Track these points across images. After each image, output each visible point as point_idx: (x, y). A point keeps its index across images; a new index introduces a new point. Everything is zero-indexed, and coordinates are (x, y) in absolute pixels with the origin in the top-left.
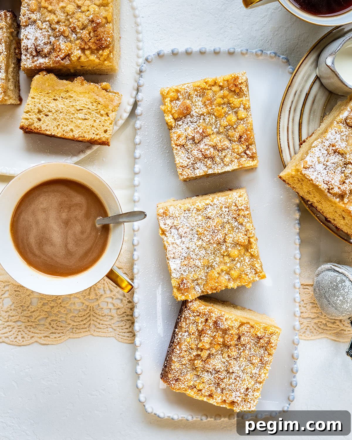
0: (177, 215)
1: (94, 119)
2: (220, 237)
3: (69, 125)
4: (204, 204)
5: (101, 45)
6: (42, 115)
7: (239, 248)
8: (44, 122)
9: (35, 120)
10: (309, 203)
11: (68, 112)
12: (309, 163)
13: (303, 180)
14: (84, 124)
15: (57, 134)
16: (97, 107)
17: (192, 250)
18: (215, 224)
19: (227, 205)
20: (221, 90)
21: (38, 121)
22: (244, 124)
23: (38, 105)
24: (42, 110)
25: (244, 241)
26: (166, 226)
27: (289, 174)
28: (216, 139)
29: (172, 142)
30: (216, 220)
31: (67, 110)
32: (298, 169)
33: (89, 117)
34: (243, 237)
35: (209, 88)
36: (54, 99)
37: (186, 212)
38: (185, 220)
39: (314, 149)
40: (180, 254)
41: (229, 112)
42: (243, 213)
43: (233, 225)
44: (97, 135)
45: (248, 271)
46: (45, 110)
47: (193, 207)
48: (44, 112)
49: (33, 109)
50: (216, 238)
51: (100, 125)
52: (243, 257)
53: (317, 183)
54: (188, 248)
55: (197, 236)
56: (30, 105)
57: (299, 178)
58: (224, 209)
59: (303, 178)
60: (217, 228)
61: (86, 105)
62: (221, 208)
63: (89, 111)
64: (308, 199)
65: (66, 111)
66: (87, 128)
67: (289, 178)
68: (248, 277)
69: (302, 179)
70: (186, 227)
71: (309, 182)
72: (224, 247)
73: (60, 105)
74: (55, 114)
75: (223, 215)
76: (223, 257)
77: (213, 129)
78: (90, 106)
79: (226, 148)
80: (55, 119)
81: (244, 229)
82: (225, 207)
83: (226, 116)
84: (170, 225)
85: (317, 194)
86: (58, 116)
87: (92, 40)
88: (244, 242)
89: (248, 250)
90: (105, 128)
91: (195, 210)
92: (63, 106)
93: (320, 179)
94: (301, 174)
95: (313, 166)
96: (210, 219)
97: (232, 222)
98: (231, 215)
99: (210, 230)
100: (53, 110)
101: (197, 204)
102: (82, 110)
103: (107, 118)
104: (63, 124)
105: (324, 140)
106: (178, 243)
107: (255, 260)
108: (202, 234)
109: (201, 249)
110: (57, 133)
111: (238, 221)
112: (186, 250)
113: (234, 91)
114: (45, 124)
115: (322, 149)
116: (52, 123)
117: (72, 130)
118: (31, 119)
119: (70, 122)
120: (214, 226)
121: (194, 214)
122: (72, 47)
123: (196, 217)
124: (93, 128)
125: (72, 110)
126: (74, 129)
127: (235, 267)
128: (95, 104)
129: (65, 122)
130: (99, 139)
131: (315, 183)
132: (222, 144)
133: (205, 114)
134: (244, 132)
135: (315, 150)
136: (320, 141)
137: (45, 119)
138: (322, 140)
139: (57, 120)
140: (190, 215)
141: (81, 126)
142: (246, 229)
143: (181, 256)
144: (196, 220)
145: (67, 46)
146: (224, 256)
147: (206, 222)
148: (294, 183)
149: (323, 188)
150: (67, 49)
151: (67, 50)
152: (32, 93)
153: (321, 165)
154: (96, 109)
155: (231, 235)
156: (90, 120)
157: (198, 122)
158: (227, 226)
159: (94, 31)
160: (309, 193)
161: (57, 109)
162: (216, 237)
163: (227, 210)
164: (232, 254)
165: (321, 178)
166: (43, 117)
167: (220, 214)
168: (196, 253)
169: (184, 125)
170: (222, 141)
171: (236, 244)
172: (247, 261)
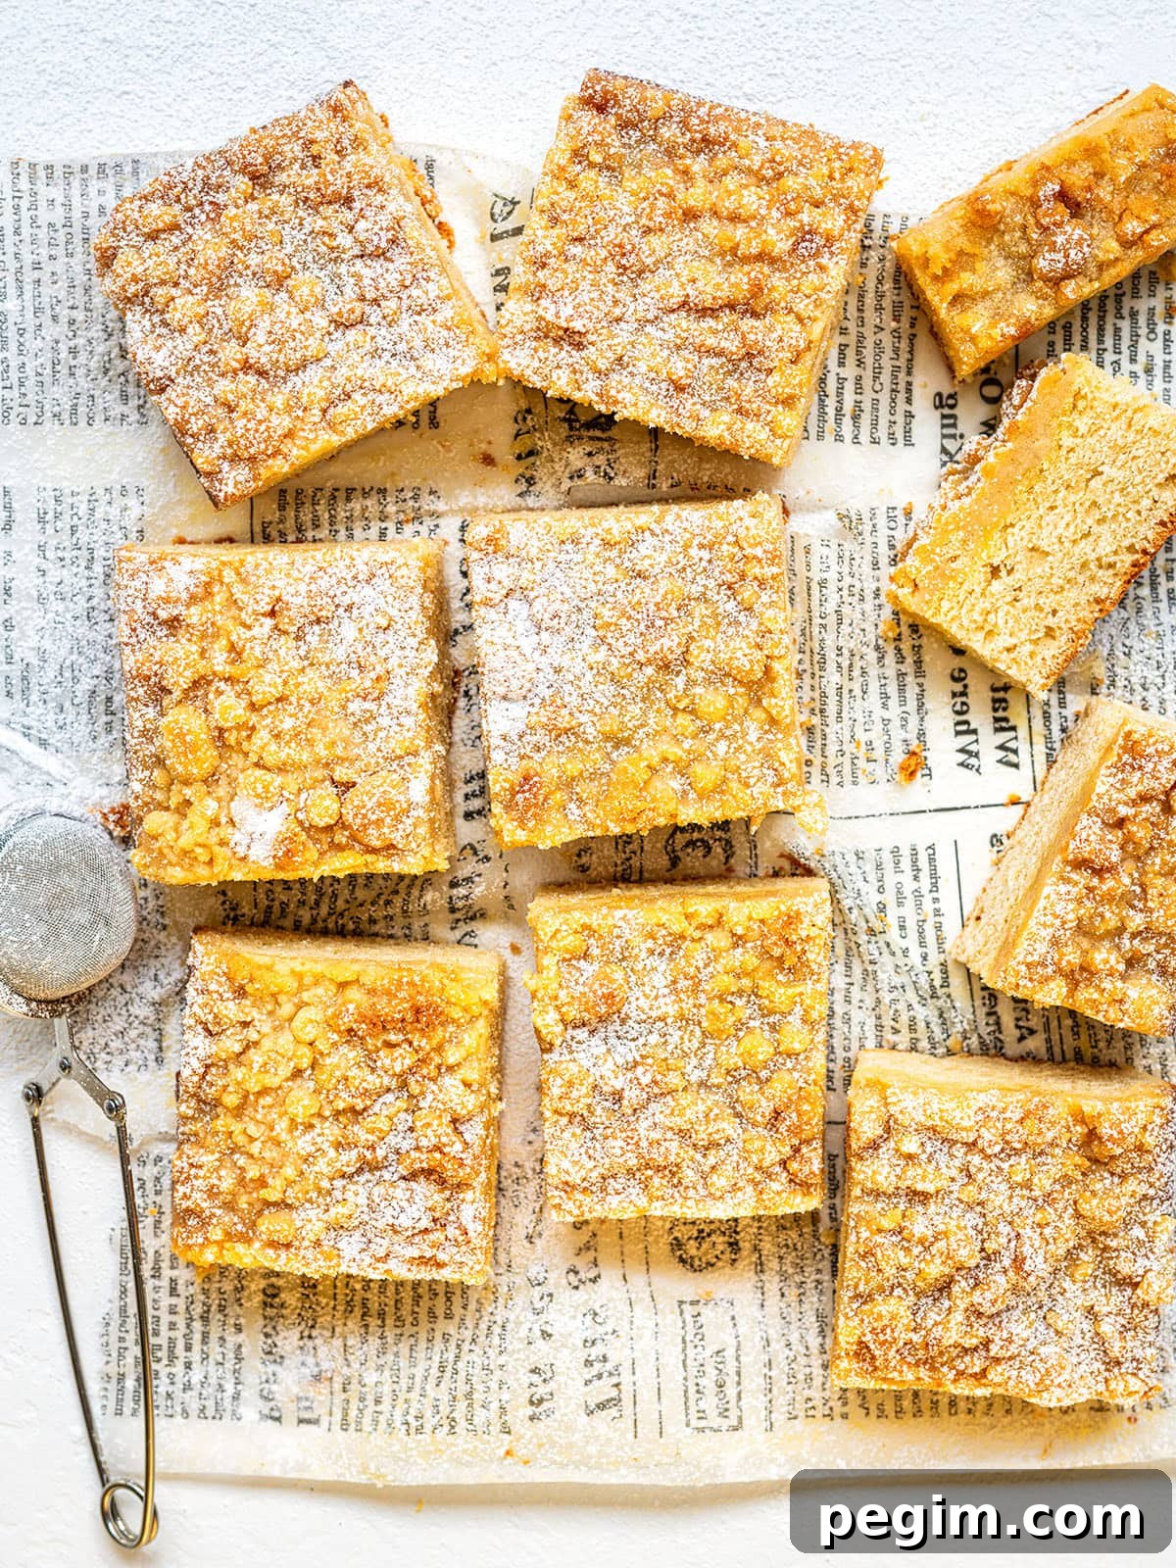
0: (534, 552)
2: (669, 643)
4: (629, 526)
7: (732, 691)
17: (572, 678)
18: (658, 599)
19: (709, 537)
20: (736, 946)
22: (794, 1069)
25: (748, 667)
26: (493, 586)
28: (693, 1108)
29: (546, 1101)
30: (664, 585)
34: (747, 651)
35: (697, 934)
37: (564, 547)
38: (559, 574)
40: (529, 685)
41: (752, 1024)
42: (757, 571)
43: (720, 610)
45: (752, 769)
47: (591, 531)
50: (657, 647)
52: (741, 724)
54: (558, 671)
55: (594, 633)
58: (694, 552)
60: (664, 614)
62: (687, 547)
68: (748, 792)
70: (560, 597)
72: (680, 681)
75: (689, 570)
76: (674, 716)
77: (689, 1069)
79: (722, 1142)
81: (754, 625)
82: (701, 546)
83: (741, 1034)
84: (508, 584)
88: (752, 670)
89: (759, 701)
91: (597, 542)
96: (645, 578)
97: (716, 598)
98: (716, 573)
99: (639, 616)
101: (606, 525)
106: (527, 651)
107: (780, 736)
108: (612, 628)
109: (601, 679)
111: (739, 598)
112: (550, 677)
113: (781, 959)
120: (657, 604)
121: (591, 558)
123: (597, 569)
127: (710, 755)
132: (710, 1130)
133: (669, 1021)
134: (790, 1100)
140: (578, 558)
142: (763, 628)
143: (530, 695)
144: (597, 578)
146: (675, 709)
147: (630, 588)
155: (708, 643)
157: (642, 1041)
158: (700, 610)
162: (658, 643)
163: (705, 554)
164: (702, 707)
167: (679, 567)
168: (584, 690)
169: (592, 1043)
170: (712, 1116)
171: (722, 674)
172: (753, 736)
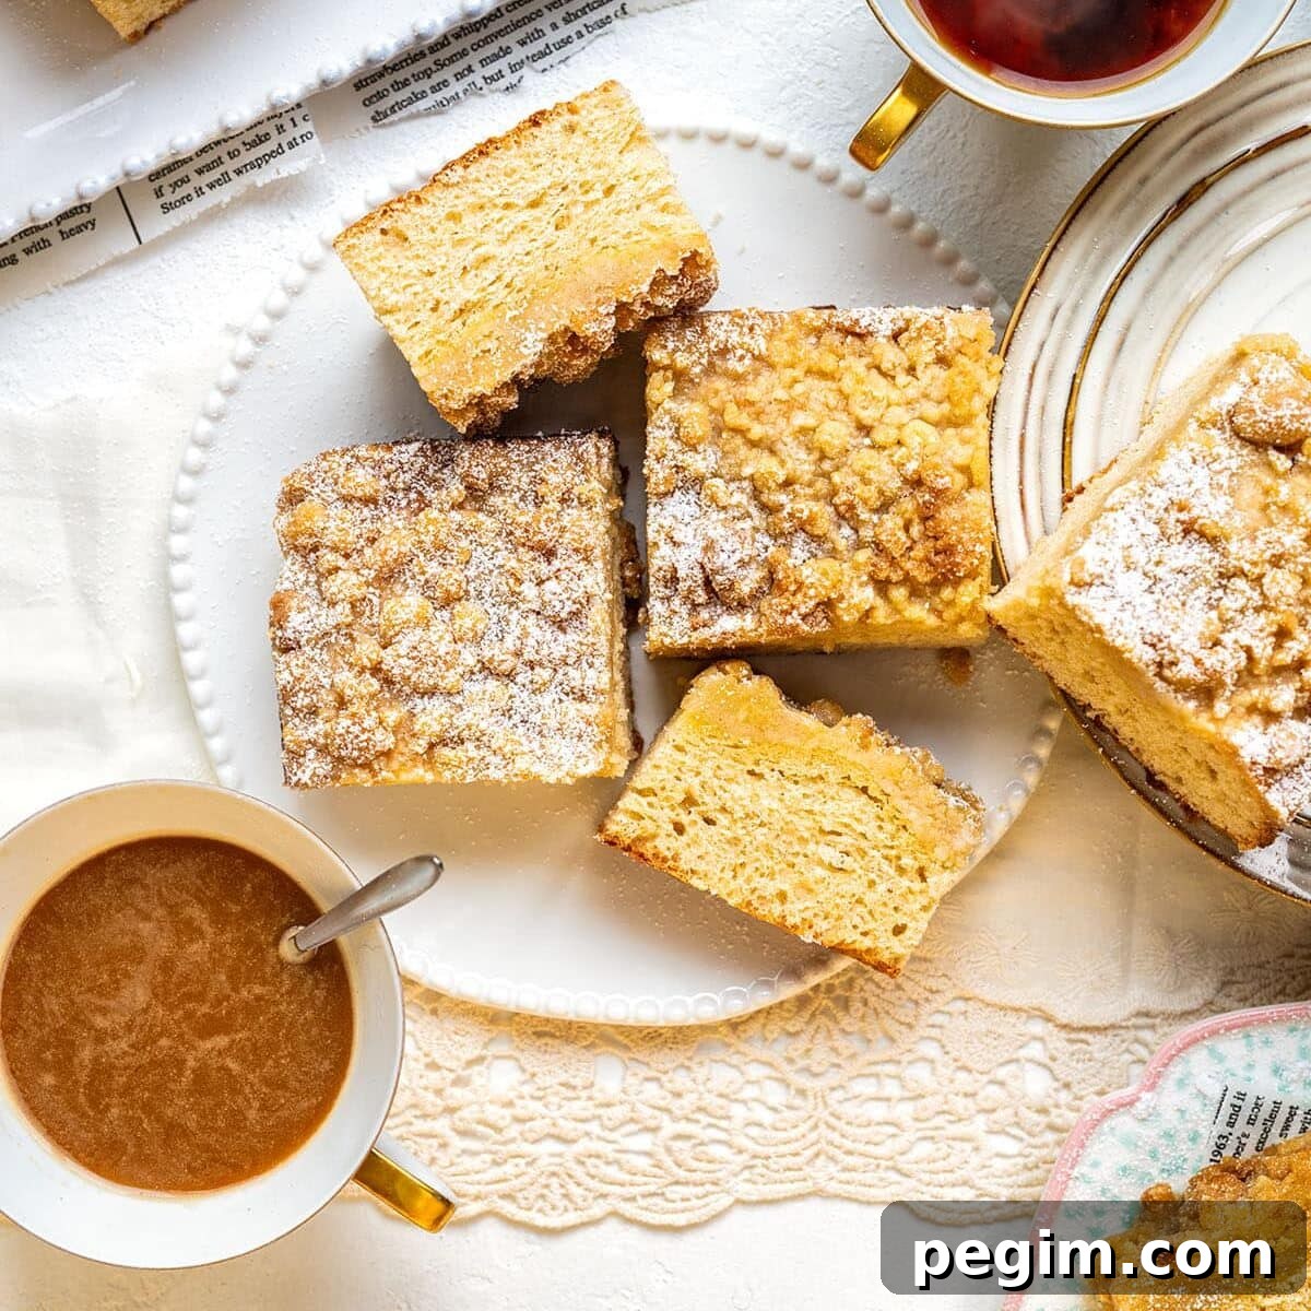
1: (872, 876)
3: (777, 876)
5: (951, 571)
6: (694, 816)
8: (695, 842)
9: (664, 826)
10: (1088, 714)
11: (788, 829)
12: (1092, 567)
13: (1068, 630)
14: (831, 886)
15: (729, 895)
16: (893, 838)
21: (675, 834)
23: (690, 780)
24: (700, 801)
27: (1020, 604)
31: (787, 823)
32: (1050, 588)
33: (856, 866)
36: (751, 773)
39: (1112, 515)
44: (865, 934)
46: (710, 804)
48: (703, 808)
49: (668, 787)
51: (885, 904)
53: (1119, 642)
56: (664, 771)
57: (1056, 623)
59: (1069, 623)
61: (858, 820)
63: (864, 844)
64: (1085, 699)
65: (782, 824)
66: (838, 901)
67: (1018, 620)
69: (1063, 625)
71: (1089, 635)
73: (766, 798)
74: (740, 825)
78: (870, 828)
80: (735, 841)
85: (1117, 683)
86: (748, 834)
87: (919, 552)
90: (900, 919)
92: (775, 805)
93: (1131, 627)
94: (1062, 604)
95: (1106, 580)
100: (737, 808)
102: (839, 834)
103: (917, 885)
104: (757, 865)
105: (1148, 485)
110: (727, 891)
114: (696, 851)
115: (1141, 519)
116: (721, 853)
117: (782, 897)
118: (651, 818)
119: (785, 866)
122: (842, 575)
124: (860, 909)
125: (803, 825)
126: (790, 894)
128: (889, 827)
129: (767, 862)
130: (868, 951)
131: (1110, 639)
135: (1115, 520)
136: (1136, 489)
137: (701, 834)
138: (1141, 484)
139: (741, 848)
141: (820, 888)
145: (825, 574)
148: (1037, 639)
149: (1140, 660)
150: (827, 583)
151: (824, 587)
152: (678, 729)
153: (1137, 576)
154: (890, 844)
156: (855, 876)
159: (925, 519)
160: (1089, 676)
161: (751, 808)
165: (1134, 622)
166: (695, 822)
